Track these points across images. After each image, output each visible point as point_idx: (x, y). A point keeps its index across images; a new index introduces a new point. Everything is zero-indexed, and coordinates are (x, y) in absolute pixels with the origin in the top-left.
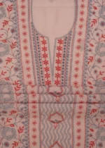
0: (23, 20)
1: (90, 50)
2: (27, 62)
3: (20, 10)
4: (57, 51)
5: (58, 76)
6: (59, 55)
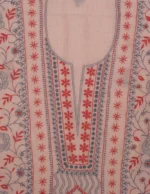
0: (32, 35)
1: (139, 87)
2: (37, 102)
3: (27, 18)
4: (85, 87)
5: (86, 126)
6: (88, 93)
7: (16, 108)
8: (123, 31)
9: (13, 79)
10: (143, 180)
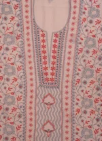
7: (19, 54)
8: (72, 15)
9: (17, 39)
10: (82, 91)
